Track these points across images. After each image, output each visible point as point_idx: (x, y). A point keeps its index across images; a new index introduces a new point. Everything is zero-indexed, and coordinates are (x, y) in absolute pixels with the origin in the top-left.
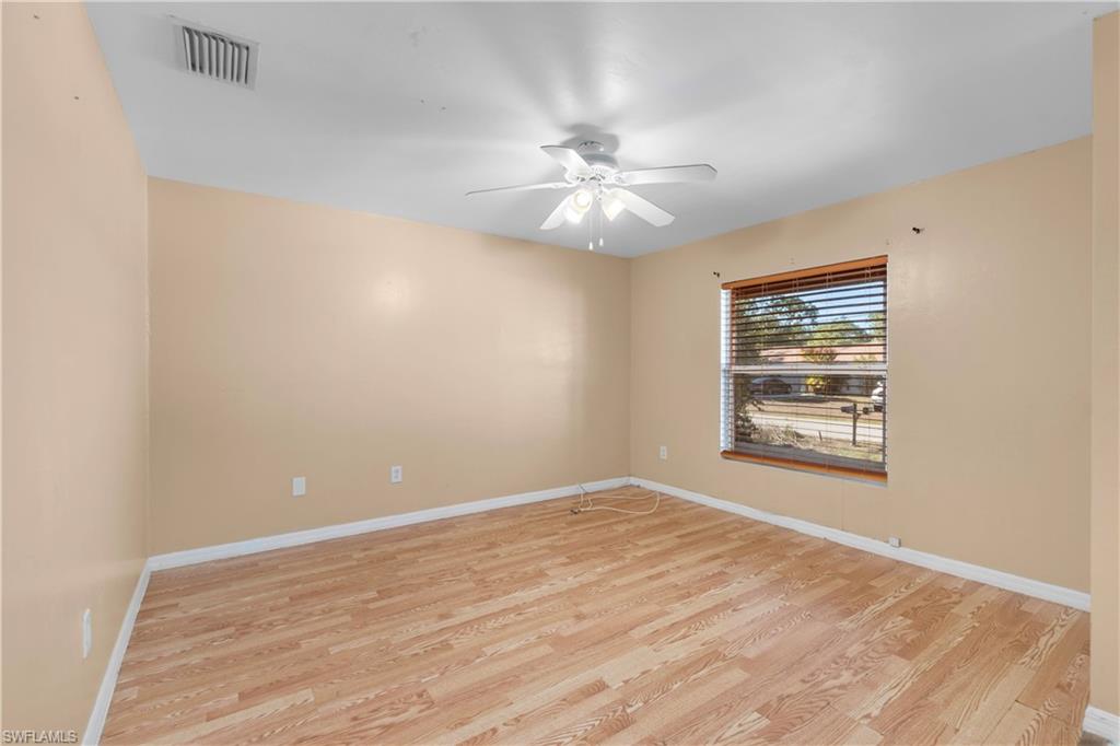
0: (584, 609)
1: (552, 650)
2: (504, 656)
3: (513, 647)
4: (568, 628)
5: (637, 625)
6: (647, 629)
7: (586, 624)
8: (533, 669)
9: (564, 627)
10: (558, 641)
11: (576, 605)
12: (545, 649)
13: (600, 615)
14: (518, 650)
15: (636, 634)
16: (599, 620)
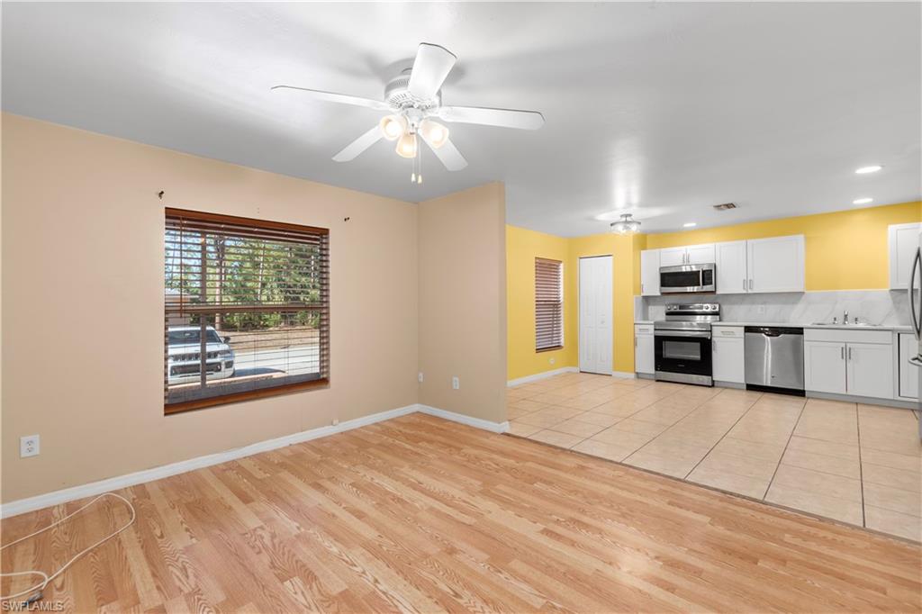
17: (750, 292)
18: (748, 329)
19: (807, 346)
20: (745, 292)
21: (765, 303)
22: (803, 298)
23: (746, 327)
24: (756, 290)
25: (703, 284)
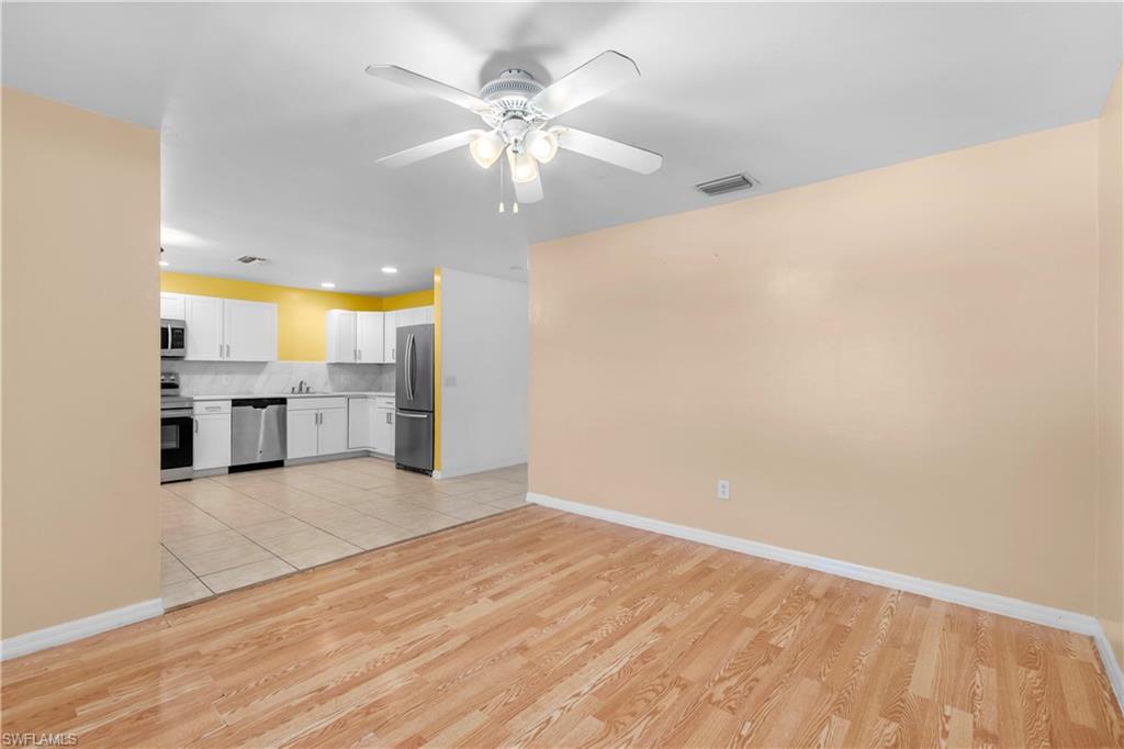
0: (520, 660)
1: (539, 614)
2: (577, 605)
3: (573, 613)
4: (531, 636)
5: (459, 648)
6: (448, 646)
7: (514, 642)
8: (547, 601)
9: (535, 636)
10: (538, 623)
11: (530, 665)
12: (546, 614)
13: (500, 655)
14: (567, 610)
15: (462, 639)
16: (501, 649)
17: (226, 359)
18: (236, 403)
19: (289, 415)
20: (220, 359)
21: (229, 373)
22: (267, 367)
23: (233, 400)
24: (233, 358)
25: (172, 347)
